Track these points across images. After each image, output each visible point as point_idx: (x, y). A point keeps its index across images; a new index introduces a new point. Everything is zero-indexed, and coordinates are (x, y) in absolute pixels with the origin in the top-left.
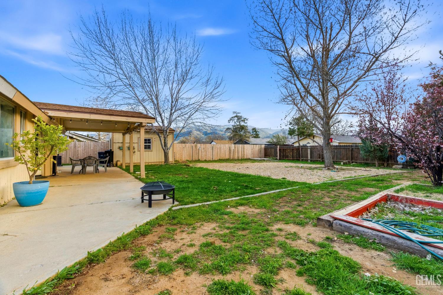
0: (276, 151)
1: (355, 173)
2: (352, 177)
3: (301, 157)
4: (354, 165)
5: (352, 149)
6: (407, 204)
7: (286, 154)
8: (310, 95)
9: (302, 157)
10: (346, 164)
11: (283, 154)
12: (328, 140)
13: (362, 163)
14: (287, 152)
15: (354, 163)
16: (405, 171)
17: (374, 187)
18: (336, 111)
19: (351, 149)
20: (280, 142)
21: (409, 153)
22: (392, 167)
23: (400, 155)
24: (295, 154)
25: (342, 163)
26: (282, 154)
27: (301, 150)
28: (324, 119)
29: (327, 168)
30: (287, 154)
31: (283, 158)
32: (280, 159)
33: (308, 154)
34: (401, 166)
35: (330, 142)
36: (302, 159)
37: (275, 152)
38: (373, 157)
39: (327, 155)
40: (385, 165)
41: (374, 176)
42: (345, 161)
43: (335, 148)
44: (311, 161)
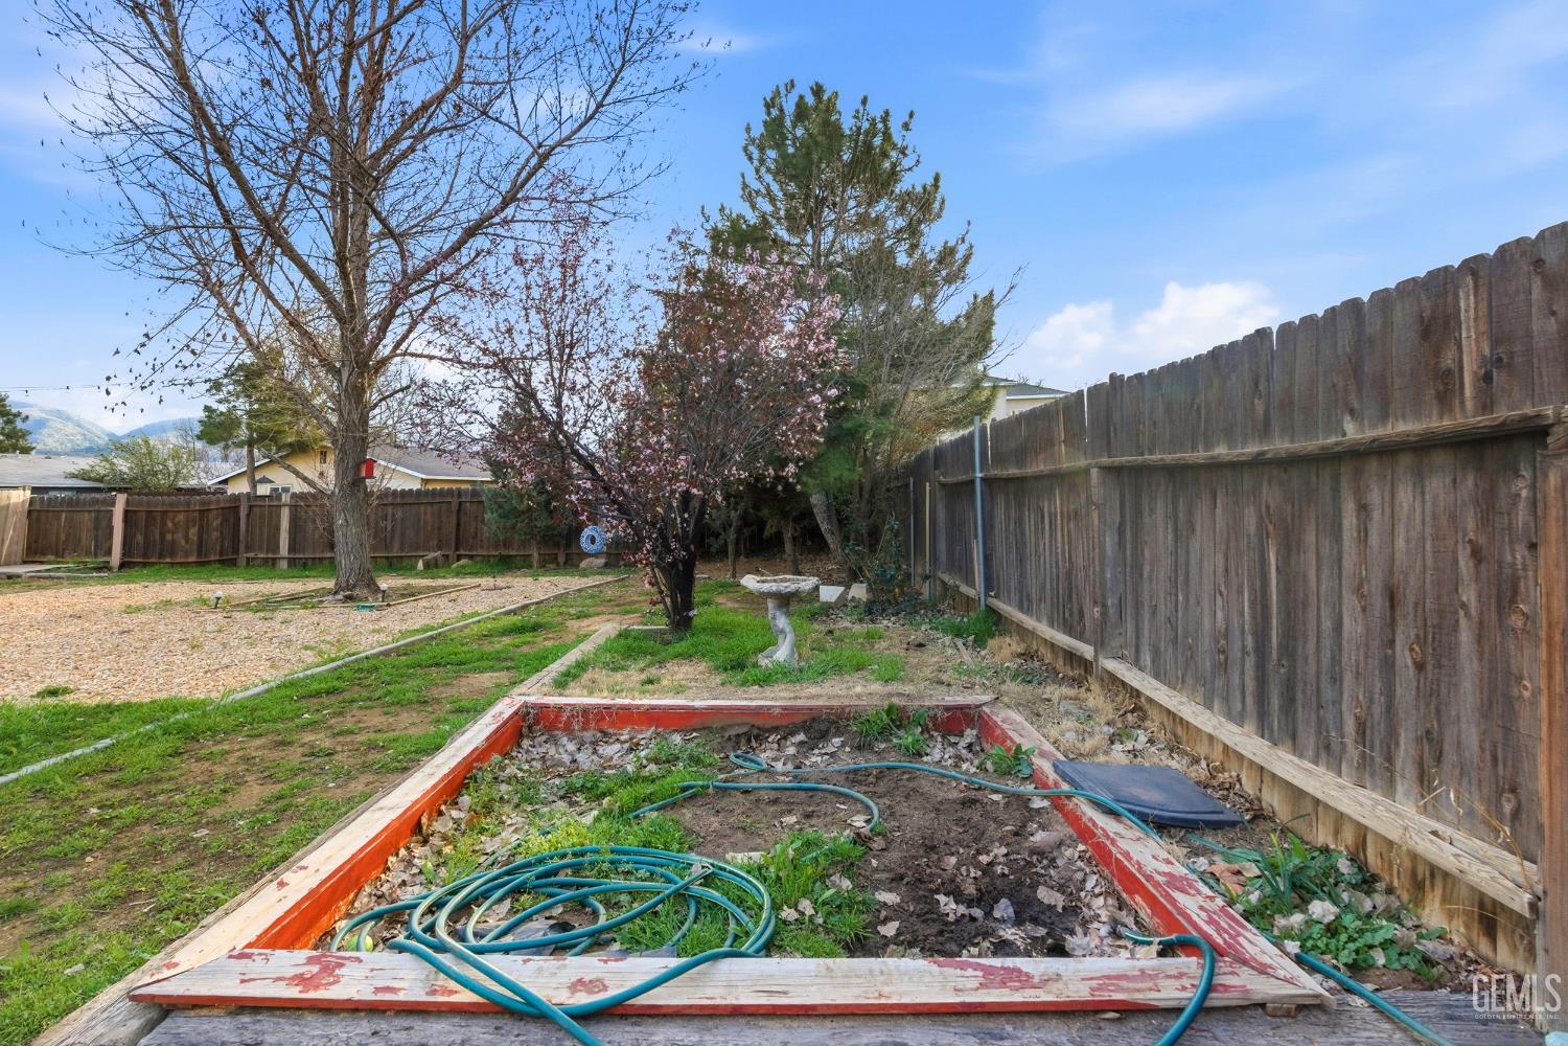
0: (104, 524)
1: (451, 604)
2: (432, 629)
3: (242, 547)
4: (462, 567)
5: (460, 503)
6: (588, 735)
7: (162, 536)
8: (283, 253)
9: (248, 549)
10: (436, 566)
11: (146, 536)
12: (358, 467)
13: (492, 559)
14: (170, 524)
15: (462, 562)
16: (610, 579)
17: (497, 665)
18: (398, 345)
19: (454, 507)
20: (155, 474)
21: (613, 517)
22: (578, 566)
23: (587, 526)
24: (215, 534)
25: (420, 565)
26: (140, 538)
27: (248, 515)
28: (345, 375)
29: (340, 597)
30: (169, 537)
31: (145, 556)
32: (122, 566)
33: (278, 529)
34: (601, 561)
35: (363, 474)
36: (251, 555)
37: (96, 527)
38: (525, 534)
39: (348, 532)
40: (561, 560)
41: (514, 612)
42: (431, 555)
43: (398, 500)
44: (292, 562)
